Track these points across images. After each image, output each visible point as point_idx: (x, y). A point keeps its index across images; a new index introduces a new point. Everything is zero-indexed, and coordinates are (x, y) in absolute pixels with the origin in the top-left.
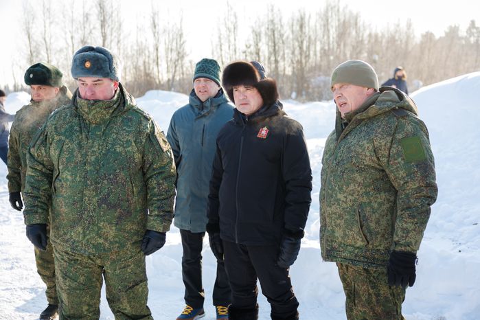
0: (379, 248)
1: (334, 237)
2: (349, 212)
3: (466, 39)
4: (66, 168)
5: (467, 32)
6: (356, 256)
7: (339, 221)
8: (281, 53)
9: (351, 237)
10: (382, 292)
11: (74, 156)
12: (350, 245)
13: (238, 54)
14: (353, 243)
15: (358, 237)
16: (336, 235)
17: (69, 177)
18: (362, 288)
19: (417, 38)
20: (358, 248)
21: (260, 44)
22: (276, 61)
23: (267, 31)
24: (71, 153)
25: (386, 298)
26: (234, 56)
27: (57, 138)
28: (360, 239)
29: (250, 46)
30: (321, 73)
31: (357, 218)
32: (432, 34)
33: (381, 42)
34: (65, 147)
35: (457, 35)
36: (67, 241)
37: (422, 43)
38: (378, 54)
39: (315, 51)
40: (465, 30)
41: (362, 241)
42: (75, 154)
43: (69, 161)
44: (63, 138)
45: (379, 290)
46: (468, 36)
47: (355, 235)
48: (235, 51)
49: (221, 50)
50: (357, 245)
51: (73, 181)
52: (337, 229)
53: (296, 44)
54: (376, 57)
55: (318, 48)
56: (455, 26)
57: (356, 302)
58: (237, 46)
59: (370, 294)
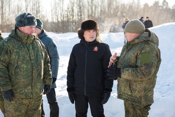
0: (137, 96)
1: (121, 90)
2: (126, 81)
3: (162, 6)
4: (23, 63)
5: (162, 4)
6: (128, 98)
7: (123, 84)
8: (83, 12)
9: (126, 91)
10: (138, 112)
11: (25, 58)
12: (126, 94)
13: (64, 12)
14: (127, 93)
15: (129, 91)
16: (122, 89)
17: (25, 67)
18: (131, 110)
19: (142, 6)
20: (129, 95)
21: (74, 8)
22: (81, 15)
23: (77, 2)
24: (24, 56)
25: (139, 114)
26: (62, 13)
27: (15, 51)
28: (129, 92)
29: (69, 8)
30: (101, 21)
31: (128, 84)
32: (148, 4)
33: (127, 8)
34: (20, 54)
35: (158, 5)
36: (22, 94)
37: (144, 8)
38: (126, 13)
39: (98, 11)
40: (162, 3)
41: (130, 93)
42: (26, 57)
43: (23, 59)
44: (18, 51)
45: (137, 112)
46: (163, 5)
47: (128, 90)
48: (63, 10)
49: (56, 10)
50: (129, 94)
51: (27, 68)
52: (122, 87)
53: (90, 8)
54: (125, 14)
55: (99, 10)
56: (157, 1)
57: (129, 115)
58: (63, 8)
59: (134, 113)
